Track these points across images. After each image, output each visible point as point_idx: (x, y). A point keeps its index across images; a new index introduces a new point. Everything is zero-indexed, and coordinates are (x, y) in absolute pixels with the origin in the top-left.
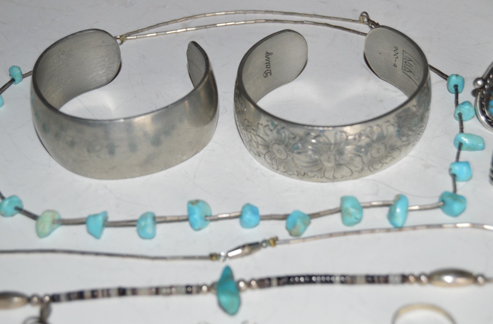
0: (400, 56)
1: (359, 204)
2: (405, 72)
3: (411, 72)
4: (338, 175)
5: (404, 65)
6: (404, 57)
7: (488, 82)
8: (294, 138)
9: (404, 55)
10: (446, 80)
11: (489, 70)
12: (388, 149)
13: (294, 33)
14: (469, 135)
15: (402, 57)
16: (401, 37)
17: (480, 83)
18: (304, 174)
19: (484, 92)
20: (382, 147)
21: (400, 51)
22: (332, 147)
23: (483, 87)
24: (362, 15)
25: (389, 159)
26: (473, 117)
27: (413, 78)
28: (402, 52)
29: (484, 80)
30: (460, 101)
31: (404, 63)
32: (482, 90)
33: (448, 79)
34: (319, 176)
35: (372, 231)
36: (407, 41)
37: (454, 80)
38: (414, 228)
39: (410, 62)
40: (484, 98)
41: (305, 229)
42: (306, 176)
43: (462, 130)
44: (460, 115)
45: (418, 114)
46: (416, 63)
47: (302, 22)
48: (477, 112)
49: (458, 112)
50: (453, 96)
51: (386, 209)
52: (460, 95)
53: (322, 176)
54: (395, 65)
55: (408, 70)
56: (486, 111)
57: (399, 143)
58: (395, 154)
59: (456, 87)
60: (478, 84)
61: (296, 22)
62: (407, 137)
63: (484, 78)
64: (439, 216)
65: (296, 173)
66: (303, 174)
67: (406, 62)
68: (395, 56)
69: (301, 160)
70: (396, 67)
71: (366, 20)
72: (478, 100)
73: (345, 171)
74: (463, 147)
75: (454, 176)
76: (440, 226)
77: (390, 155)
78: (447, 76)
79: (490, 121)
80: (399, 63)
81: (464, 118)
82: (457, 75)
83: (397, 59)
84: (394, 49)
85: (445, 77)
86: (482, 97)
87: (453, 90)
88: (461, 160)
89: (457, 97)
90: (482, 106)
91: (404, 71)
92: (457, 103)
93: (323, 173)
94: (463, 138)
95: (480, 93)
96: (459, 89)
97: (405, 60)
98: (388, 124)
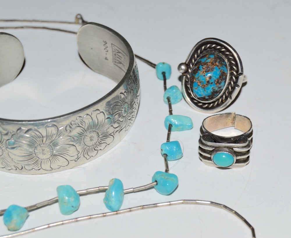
0: (110, 49)
1: (75, 192)
2: (117, 64)
3: (121, 63)
4: (54, 166)
5: (114, 58)
6: (113, 50)
7: (191, 66)
8: (7, 134)
9: (113, 48)
10: (154, 68)
11: (191, 55)
12: (101, 136)
13: (7, 36)
14: (178, 117)
15: (111, 50)
16: (108, 31)
17: (183, 67)
18: (22, 168)
19: (188, 76)
20: (94, 135)
21: (109, 45)
22: (45, 139)
23: (186, 72)
24: (76, 17)
25: (103, 145)
26: (181, 100)
27: (123, 68)
28: (110, 45)
29: (187, 65)
30: (168, 86)
31: (114, 56)
32: (186, 74)
33: (156, 67)
34: (37, 168)
35: (90, 217)
36: (113, 34)
37: (161, 68)
38: (130, 210)
39: (119, 54)
40: (188, 82)
41: (23, 222)
42: (24, 169)
43: (171, 112)
44: (169, 99)
45: (127, 100)
46: (124, 54)
47: (22, 27)
48: (184, 95)
49: (167, 96)
50: (162, 82)
51: (103, 195)
52: (167, 81)
53: (40, 168)
54: (106, 59)
55: (118, 62)
56: (191, 93)
57: (111, 130)
58: (109, 140)
59: (164, 74)
60: (182, 69)
61: (16, 28)
62: (118, 123)
63: (187, 63)
64: (153, 195)
65: (13, 168)
66: (20, 168)
67: (116, 54)
68: (106, 50)
69: (17, 154)
70: (107, 60)
71: (80, 21)
72: (184, 83)
73: (61, 161)
74: (173, 128)
75: (165, 156)
76: (155, 205)
77: (103, 142)
78: (155, 65)
79: (196, 101)
80: (110, 56)
81: (172, 100)
82: (164, 63)
83: (107, 53)
84: (104, 44)
85: (153, 65)
86: (187, 80)
87: (161, 76)
88: (171, 140)
89: (165, 83)
90: (187, 89)
91: (115, 63)
92: (165, 88)
93: (39, 165)
94: (172, 120)
95: (184, 77)
96: (167, 75)
97: (114, 53)
98: (98, 112)
